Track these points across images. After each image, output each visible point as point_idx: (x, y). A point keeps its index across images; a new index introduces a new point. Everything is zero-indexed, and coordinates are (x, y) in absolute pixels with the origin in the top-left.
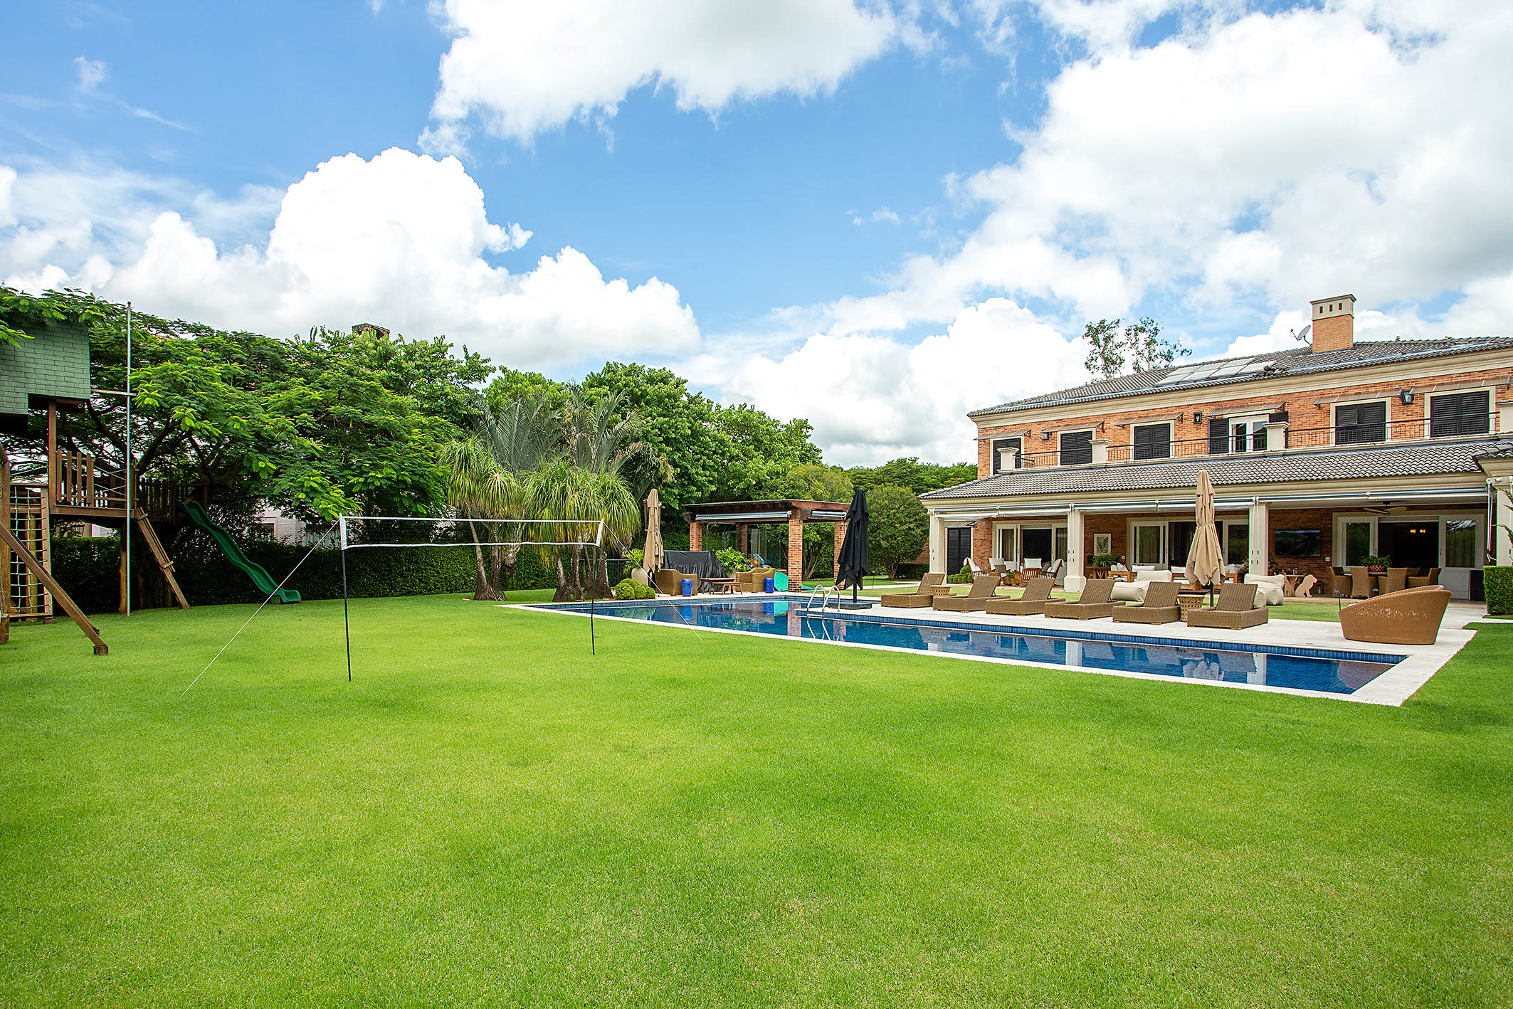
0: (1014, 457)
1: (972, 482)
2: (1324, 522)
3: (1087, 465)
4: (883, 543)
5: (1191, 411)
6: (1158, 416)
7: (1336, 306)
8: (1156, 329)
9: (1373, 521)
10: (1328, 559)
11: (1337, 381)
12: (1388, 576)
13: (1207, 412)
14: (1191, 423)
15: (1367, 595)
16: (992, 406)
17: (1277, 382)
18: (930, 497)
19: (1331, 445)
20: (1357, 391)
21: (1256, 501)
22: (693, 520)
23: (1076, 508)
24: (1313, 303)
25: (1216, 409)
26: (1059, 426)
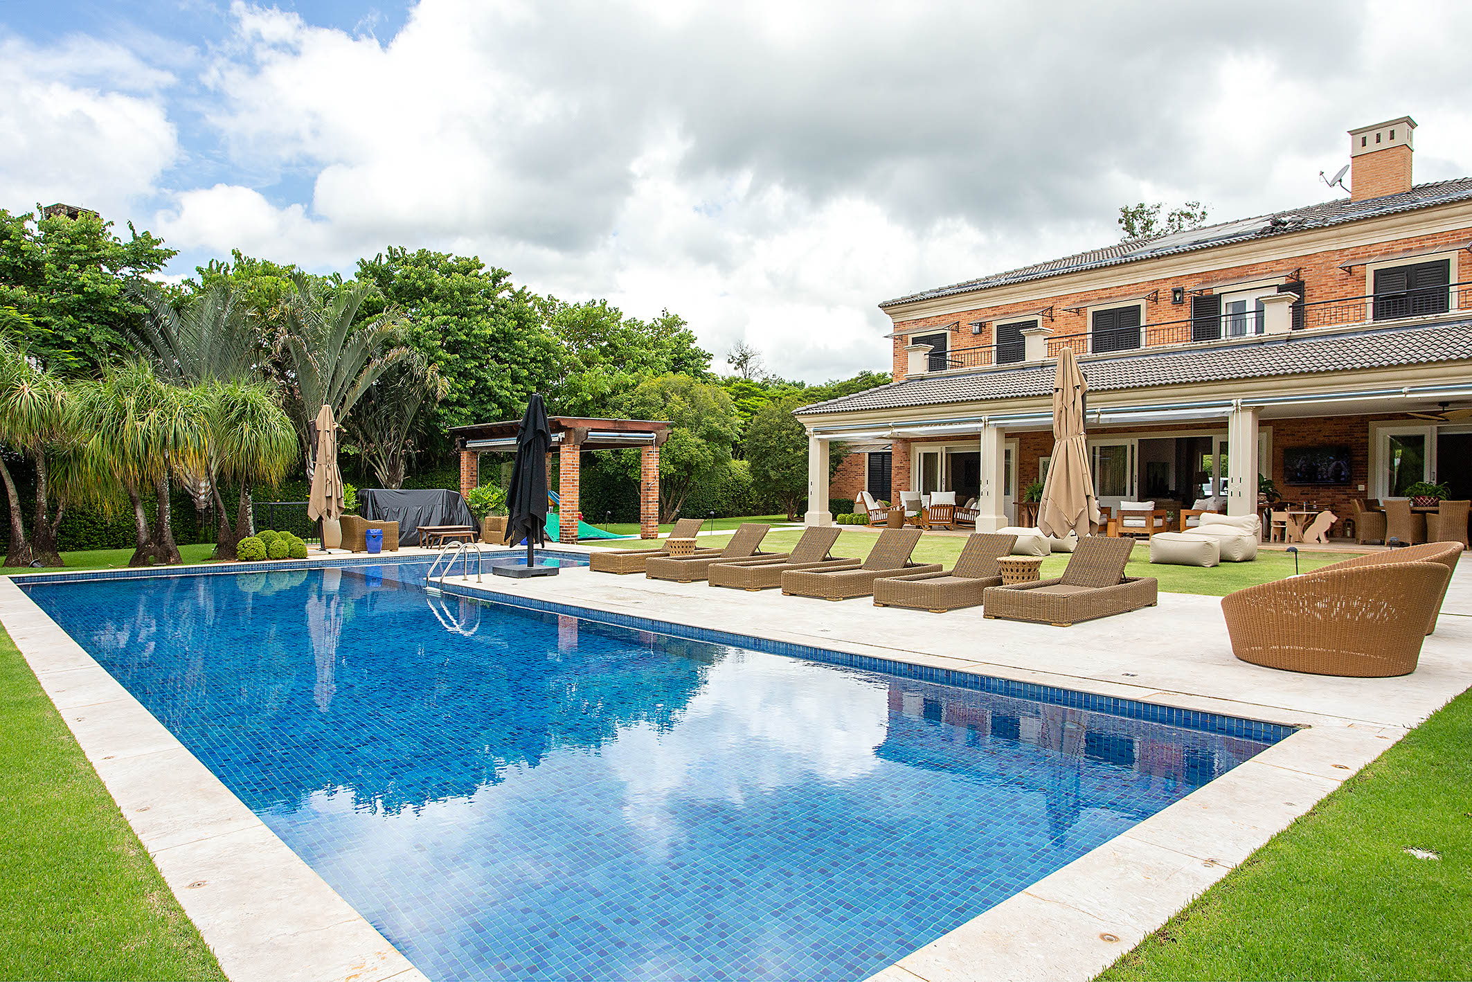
0: (927, 356)
1: (867, 392)
2: (1356, 435)
3: (1019, 364)
4: (772, 473)
5: (1169, 286)
6: (1125, 295)
7: (1385, 134)
8: (1204, 213)
9: (1429, 432)
10: (1361, 488)
11: (1377, 234)
12: (1440, 512)
13: (1190, 286)
14: (1169, 303)
15: (1409, 541)
16: (913, 293)
17: (1288, 240)
18: (807, 412)
19: (1367, 322)
20: (1406, 246)
21: (1237, 406)
22: (464, 447)
23: (990, 422)
24: (1353, 133)
25: (1203, 283)
26: (995, 315)
